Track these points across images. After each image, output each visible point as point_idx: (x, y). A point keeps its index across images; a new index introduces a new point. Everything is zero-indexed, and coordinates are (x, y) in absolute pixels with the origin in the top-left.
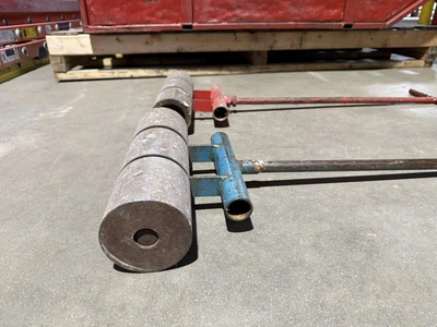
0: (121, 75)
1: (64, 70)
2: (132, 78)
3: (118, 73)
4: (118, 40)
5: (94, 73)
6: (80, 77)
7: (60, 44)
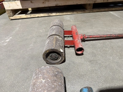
0: (34, 16)
1: (12, 15)
2: (38, 17)
3: (33, 15)
4: (31, 2)
5: (23, 16)
6: (18, 18)
7: (9, 5)
